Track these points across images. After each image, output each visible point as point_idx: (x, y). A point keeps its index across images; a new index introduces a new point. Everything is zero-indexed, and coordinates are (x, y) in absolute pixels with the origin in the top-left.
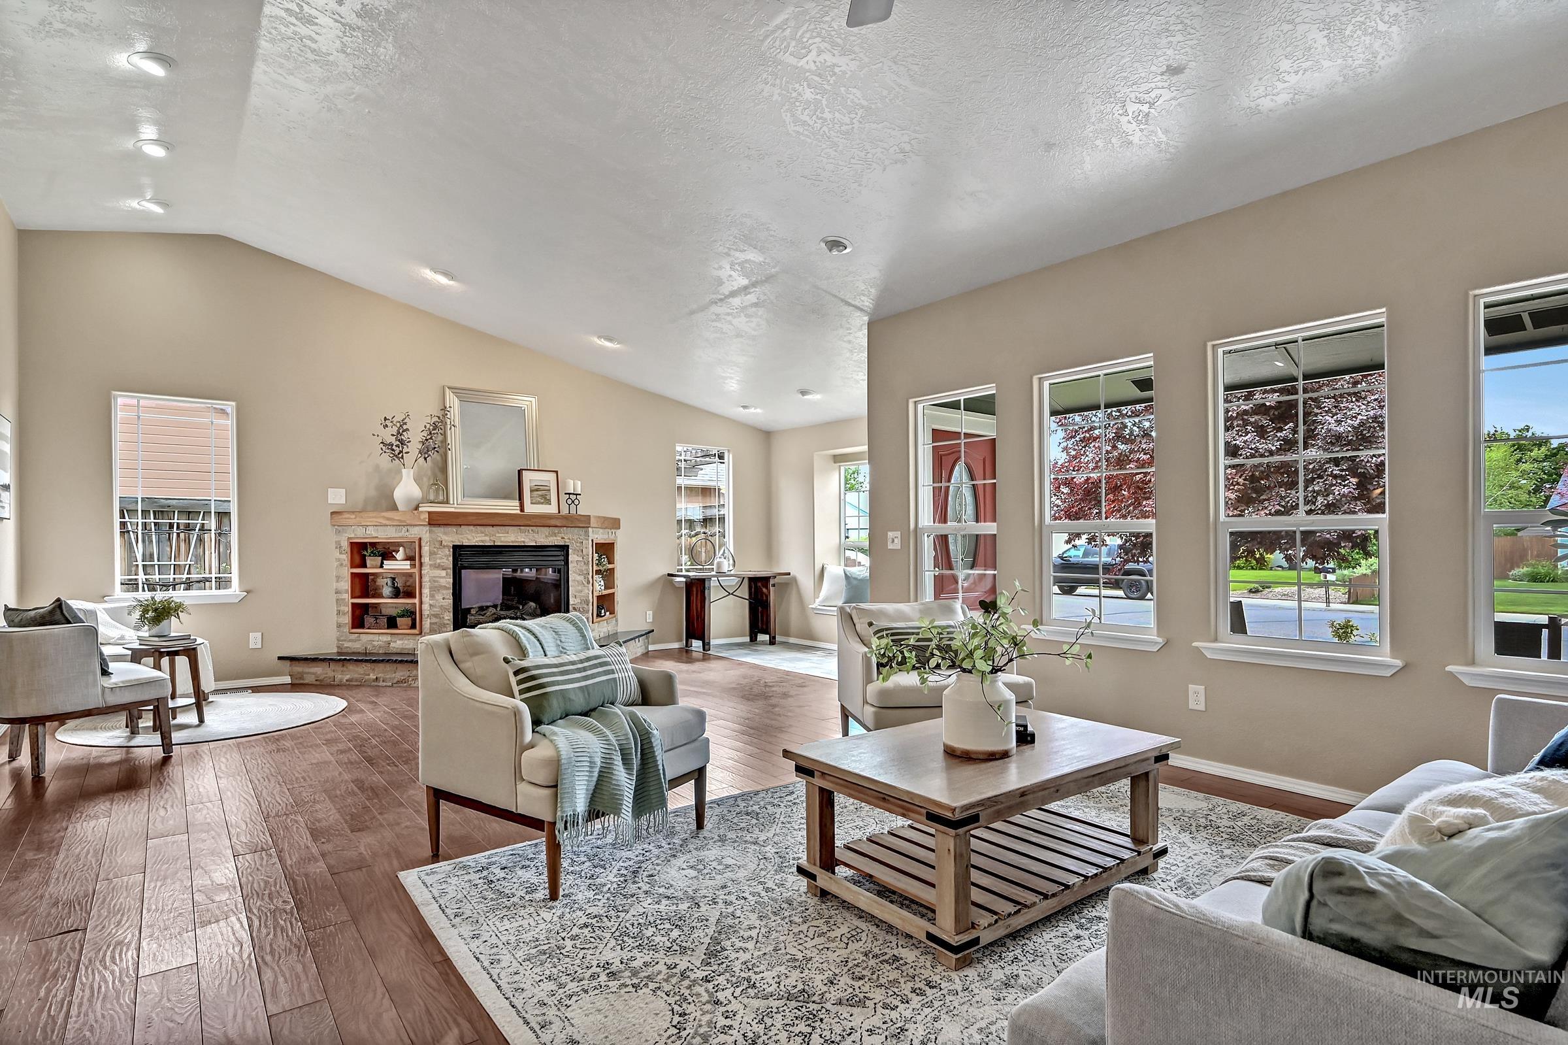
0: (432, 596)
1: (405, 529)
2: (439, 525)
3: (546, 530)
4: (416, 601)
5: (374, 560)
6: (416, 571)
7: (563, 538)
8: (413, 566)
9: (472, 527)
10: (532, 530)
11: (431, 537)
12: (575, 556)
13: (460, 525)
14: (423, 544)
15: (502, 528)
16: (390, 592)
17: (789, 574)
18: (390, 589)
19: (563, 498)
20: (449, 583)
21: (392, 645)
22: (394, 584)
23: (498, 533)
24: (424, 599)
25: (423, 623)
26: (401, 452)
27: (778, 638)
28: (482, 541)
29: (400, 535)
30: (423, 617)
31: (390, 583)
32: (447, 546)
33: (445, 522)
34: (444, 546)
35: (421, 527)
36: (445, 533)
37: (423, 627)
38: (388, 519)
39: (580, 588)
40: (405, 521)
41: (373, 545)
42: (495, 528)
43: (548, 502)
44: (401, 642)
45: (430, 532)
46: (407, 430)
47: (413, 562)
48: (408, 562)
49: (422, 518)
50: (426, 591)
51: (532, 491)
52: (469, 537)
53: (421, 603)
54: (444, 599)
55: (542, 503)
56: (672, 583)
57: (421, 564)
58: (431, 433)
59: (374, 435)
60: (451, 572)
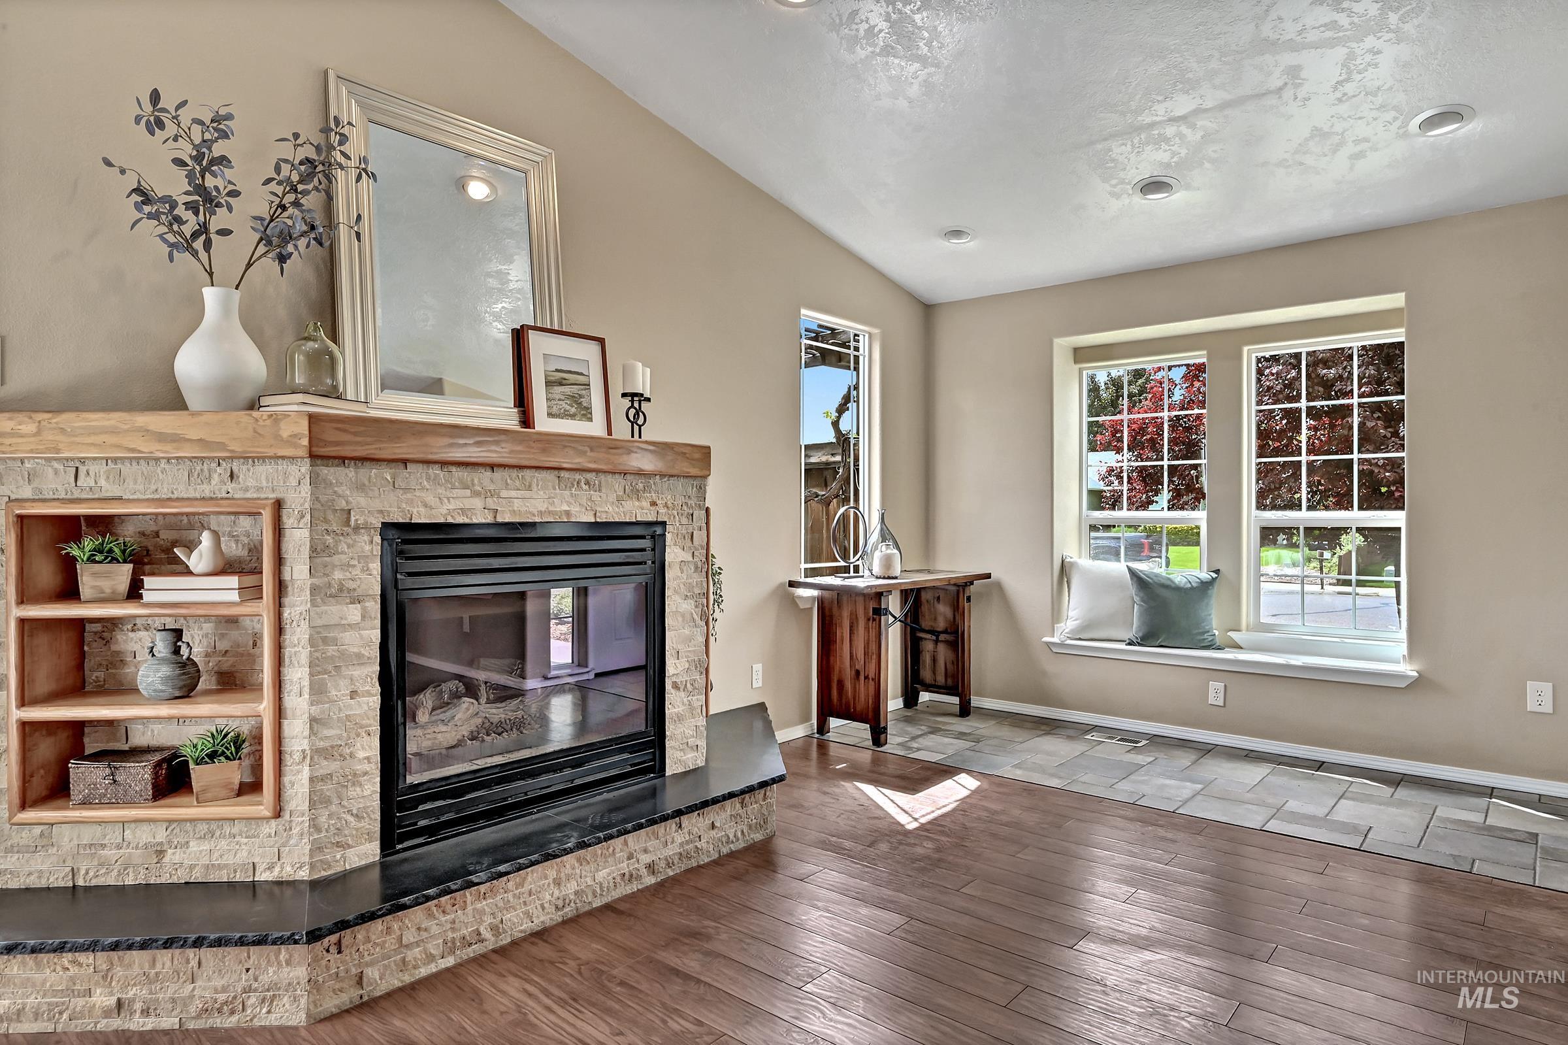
0: (318, 691)
1: (222, 471)
2: (342, 460)
3: (617, 484)
4: (265, 707)
5: (107, 575)
6: (264, 608)
7: (654, 504)
8: (252, 592)
9: (435, 470)
10: (587, 483)
11: (315, 499)
12: (678, 550)
13: (405, 462)
14: (288, 521)
15: (514, 473)
16: (165, 680)
17: (988, 576)
18: (166, 670)
19: (620, 406)
20: (368, 644)
21: (171, 856)
22: (177, 651)
23: (507, 486)
24: (290, 701)
25: (286, 780)
26: (204, 229)
27: (975, 701)
28: (463, 511)
29: (206, 490)
30: (288, 760)
31: (162, 648)
32: (367, 527)
33: (360, 451)
34: (357, 529)
35: (282, 466)
36: (361, 487)
37: (288, 792)
38: (161, 438)
39: (687, 632)
40: (222, 446)
41: (103, 524)
42: (499, 474)
43: (586, 414)
44: (206, 846)
45: (314, 480)
46: (223, 160)
47: (250, 580)
48: (233, 581)
49: (285, 434)
50: (297, 675)
51: (549, 384)
52: (430, 499)
53: (280, 713)
54: (353, 694)
55: (573, 416)
56: (793, 601)
57: (281, 587)
58: (294, 189)
59: (108, 163)
60: (375, 607)
